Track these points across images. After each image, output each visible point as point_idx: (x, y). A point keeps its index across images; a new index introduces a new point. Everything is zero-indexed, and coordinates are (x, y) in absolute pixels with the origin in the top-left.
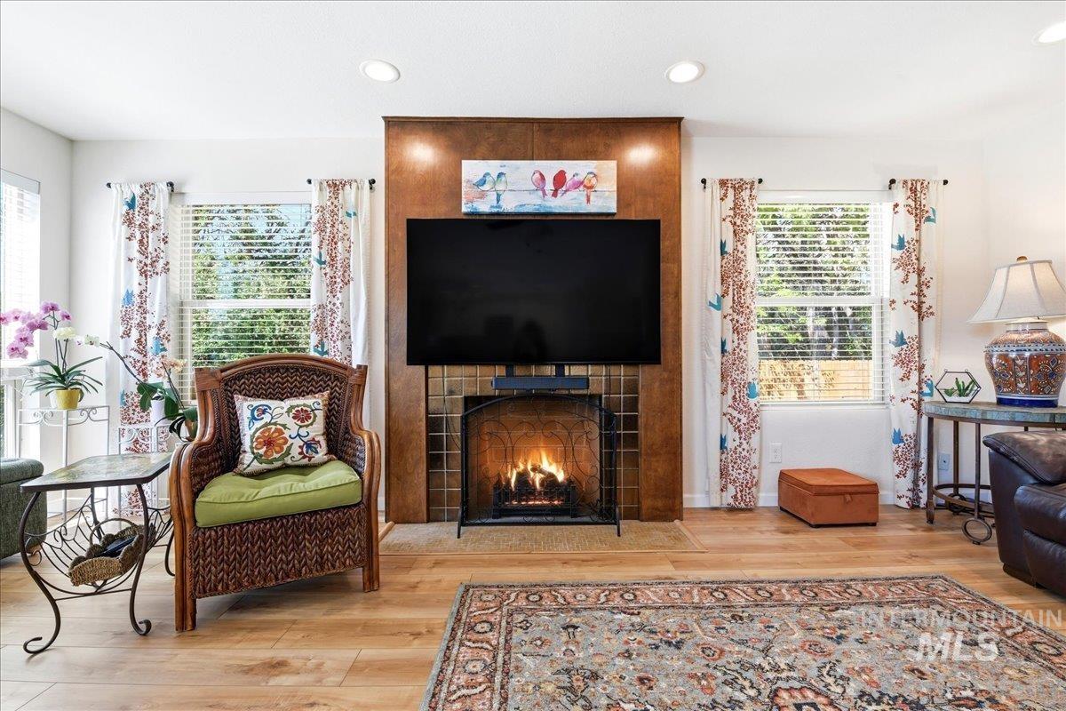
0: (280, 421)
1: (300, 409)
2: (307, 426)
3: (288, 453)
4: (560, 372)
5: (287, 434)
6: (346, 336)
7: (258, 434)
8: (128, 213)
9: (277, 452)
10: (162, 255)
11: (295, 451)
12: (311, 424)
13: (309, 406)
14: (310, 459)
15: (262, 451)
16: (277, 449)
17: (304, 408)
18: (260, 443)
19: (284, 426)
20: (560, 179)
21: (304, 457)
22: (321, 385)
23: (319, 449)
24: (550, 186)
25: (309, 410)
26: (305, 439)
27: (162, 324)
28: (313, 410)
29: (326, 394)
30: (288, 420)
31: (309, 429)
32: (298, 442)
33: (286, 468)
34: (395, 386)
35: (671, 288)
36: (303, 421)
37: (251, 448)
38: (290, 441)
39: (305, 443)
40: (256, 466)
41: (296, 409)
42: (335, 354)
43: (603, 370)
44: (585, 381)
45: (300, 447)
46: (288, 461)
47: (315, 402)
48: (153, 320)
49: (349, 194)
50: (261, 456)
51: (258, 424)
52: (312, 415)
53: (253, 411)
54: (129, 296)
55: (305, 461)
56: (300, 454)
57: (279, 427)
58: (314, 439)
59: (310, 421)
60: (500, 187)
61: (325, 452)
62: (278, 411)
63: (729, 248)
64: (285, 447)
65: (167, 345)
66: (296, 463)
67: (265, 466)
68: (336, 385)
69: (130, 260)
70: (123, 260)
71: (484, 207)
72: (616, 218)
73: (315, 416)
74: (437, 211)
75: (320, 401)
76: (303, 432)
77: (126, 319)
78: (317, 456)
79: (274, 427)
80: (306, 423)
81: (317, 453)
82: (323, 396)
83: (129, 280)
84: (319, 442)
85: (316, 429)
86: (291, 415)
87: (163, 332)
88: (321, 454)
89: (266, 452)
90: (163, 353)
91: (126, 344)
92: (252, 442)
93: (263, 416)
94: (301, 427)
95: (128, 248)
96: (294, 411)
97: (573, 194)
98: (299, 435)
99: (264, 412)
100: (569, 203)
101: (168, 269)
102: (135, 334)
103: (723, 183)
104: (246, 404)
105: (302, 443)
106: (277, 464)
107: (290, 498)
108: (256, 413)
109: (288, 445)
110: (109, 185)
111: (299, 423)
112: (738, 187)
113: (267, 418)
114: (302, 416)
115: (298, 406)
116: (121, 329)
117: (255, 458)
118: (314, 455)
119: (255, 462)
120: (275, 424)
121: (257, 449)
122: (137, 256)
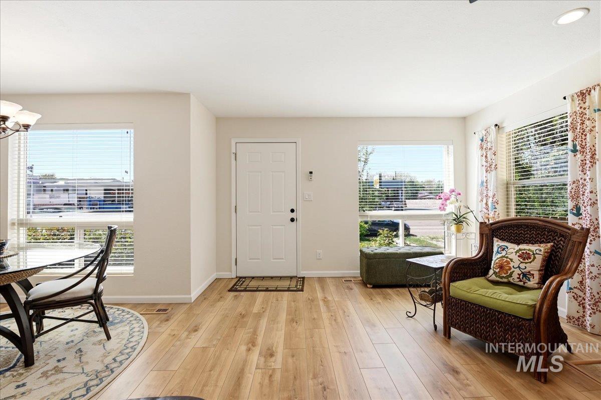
0: (510, 256)
1: (525, 252)
2: (526, 263)
3: (511, 275)
5: (512, 264)
6: (594, 203)
7: (497, 261)
8: (481, 144)
9: (505, 274)
10: (493, 161)
11: (515, 276)
12: (530, 262)
13: (533, 251)
14: (524, 283)
15: (497, 270)
16: (505, 272)
17: (528, 252)
18: (497, 266)
19: (511, 260)
21: (521, 281)
22: (550, 239)
23: (531, 279)
25: (531, 253)
26: (523, 271)
27: (494, 196)
28: (534, 254)
29: (549, 245)
30: (515, 257)
31: (527, 265)
32: (517, 271)
33: (509, 284)
36: (524, 259)
37: (493, 267)
38: (513, 269)
39: (522, 273)
40: (494, 278)
41: (523, 251)
45: (518, 274)
46: (511, 279)
47: (538, 249)
48: (491, 194)
50: (497, 273)
51: (499, 255)
52: (532, 257)
53: (498, 248)
54: (482, 182)
55: (521, 283)
56: (518, 278)
57: (508, 260)
58: (529, 272)
59: (530, 260)
61: (537, 282)
62: (512, 250)
64: (509, 272)
65: (497, 206)
66: (515, 283)
67: (498, 279)
68: (561, 240)
69: (483, 166)
70: (480, 166)
73: (535, 258)
75: (542, 249)
76: (523, 266)
77: (482, 194)
78: (529, 283)
79: (505, 259)
80: (526, 261)
81: (529, 281)
82: (546, 246)
83: (482, 176)
84: (533, 275)
85: (534, 266)
86: (518, 254)
87: (494, 200)
88: (533, 283)
89: (499, 272)
90: (495, 210)
91: (482, 205)
92: (494, 264)
93: (502, 252)
94: (522, 262)
95: (481, 160)
96: (520, 252)
98: (519, 267)
99: (504, 249)
101: (497, 168)
102: (485, 200)
104: (497, 243)
105: (520, 272)
106: (505, 280)
107: (488, 299)
108: (499, 250)
109: (511, 271)
110: (475, 133)
111: (521, 260)
113: (504, 253)
114: (525, 256)
115: (524, 250)
116: (480, 198)
117: (494, 273)
118: (527, 281)
119: (494, 276)
120: (507, 257)
121: (496, 269)
122: (485, 164)
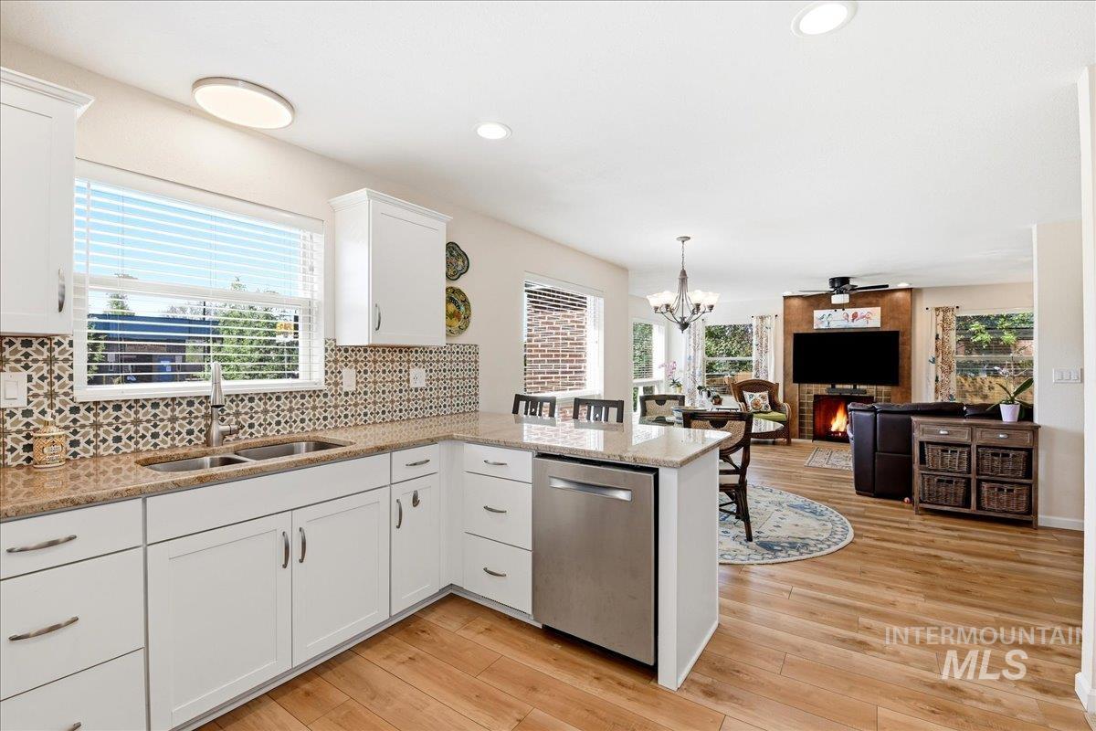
0: (756, 399)
4: (855, 387)
5: (760, 402)
6: (766, 371)
7: (752, 402)
11: (763, 408)
12: (766, 400)
20: (855, 316)
24: (851, 318)
25: (764, 396)
26: (765, 404)
30: (759, 399)
31: (765, 402)
33: (760, 412)
34: (786, 390)
35: (907, 356)
41: (761, 395)
42: (762, 378)
43: (875, 387)
44: (865, 392)
46: (761, 410)
47: (765, 394)
48: (698, 365)
49: (768, 321)
52: (765, 398)
54: (690, 357)
60: (830, 319)
62: (756, 396)
63: (940, 337)
66: (763, 411)
68: (770, 389)
71: (823, 326)
72: (881, 330)
74: (803, 329)
80: (764, 400)
82: (768, 392)
84: (768, 406)
85: (767, 402)
86: (759, 397)
88: (769, 409)
97: (861, 321)
98: (763, 403)
99: (752, 396)
100: (860, 324)
102: (692, 370)
103: (937, 309)
104: (747, 393)
105: (764, 406)
106: (759, 410)
108: (750, 396)
109: (761, 405)
111: (762, 400)
112: (946, 310)
113: (753, 398)
114: (763, 398)
